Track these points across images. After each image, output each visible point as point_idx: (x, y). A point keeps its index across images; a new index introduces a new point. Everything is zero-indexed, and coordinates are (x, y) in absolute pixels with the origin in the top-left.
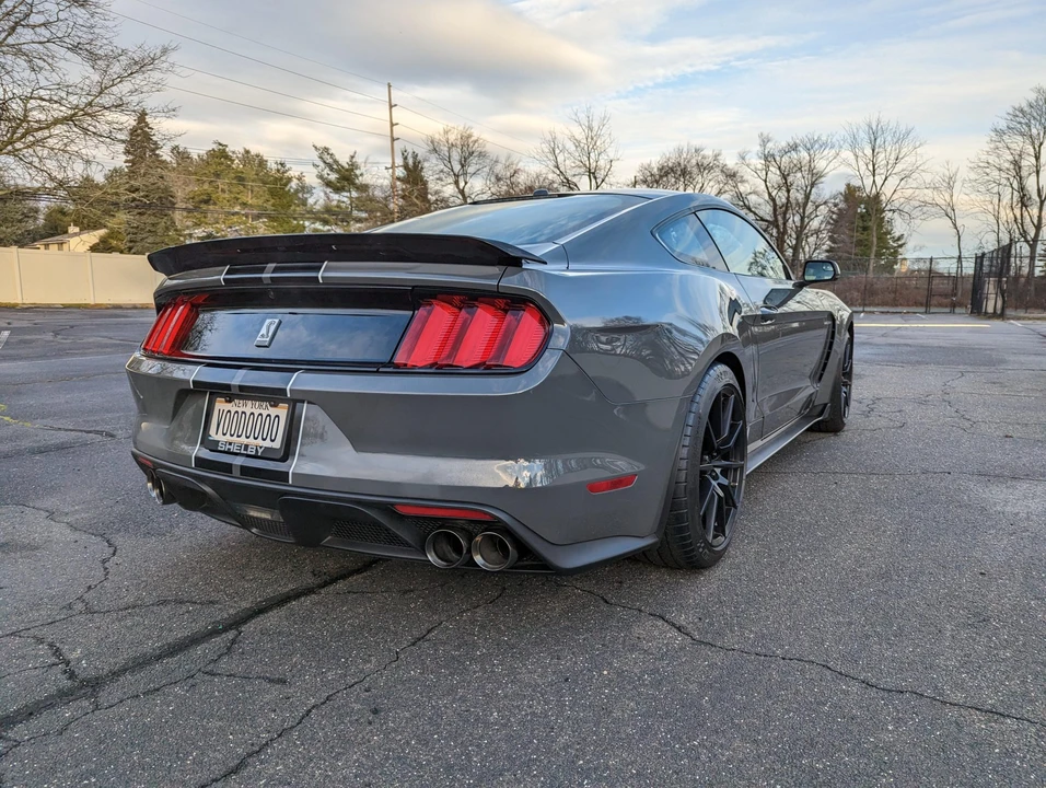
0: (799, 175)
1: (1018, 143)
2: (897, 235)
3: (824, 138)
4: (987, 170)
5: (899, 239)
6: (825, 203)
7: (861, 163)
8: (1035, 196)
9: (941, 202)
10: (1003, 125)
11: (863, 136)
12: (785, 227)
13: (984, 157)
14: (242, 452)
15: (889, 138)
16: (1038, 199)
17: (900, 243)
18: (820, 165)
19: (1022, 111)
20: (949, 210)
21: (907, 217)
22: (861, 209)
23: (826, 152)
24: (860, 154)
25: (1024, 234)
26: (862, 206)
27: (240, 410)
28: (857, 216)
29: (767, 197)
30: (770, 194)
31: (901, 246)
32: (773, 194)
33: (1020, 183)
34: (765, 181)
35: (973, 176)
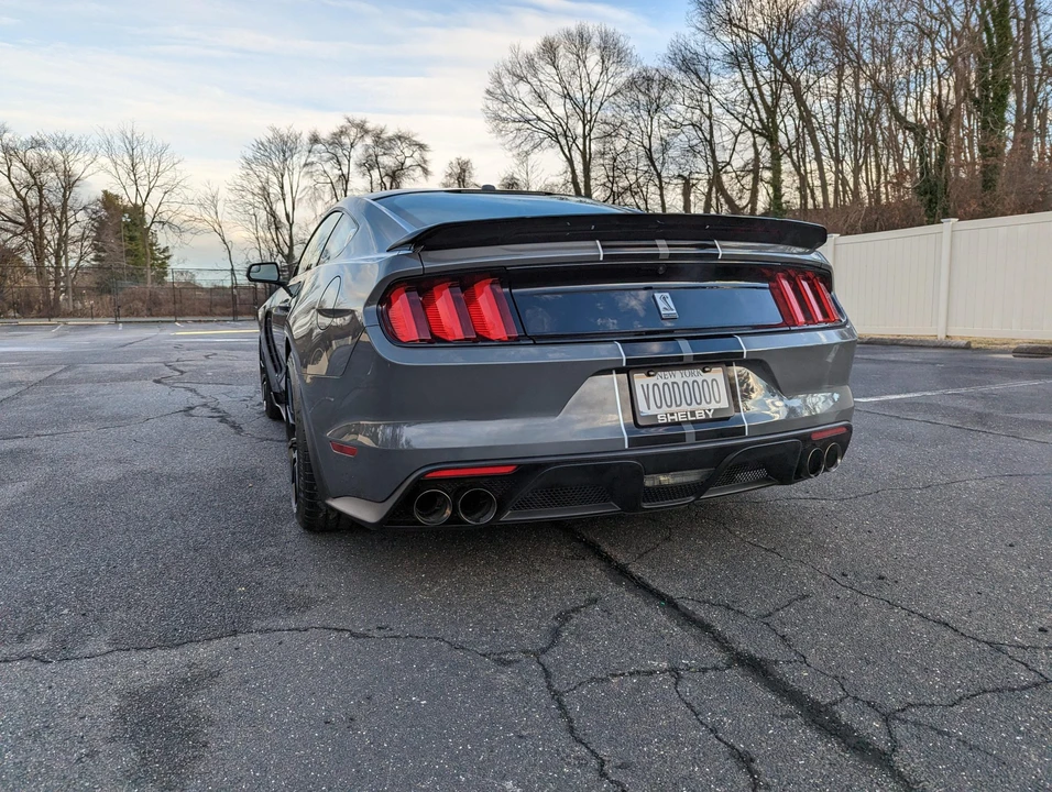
0: (53, 175)
1: (264, 171)
2: (162, 246)
3: (76, 138)
4: (244, 193)
5: (164, 251)
6: (84, 208)
7: (121, 171)
8: (284, 220)
9: (209, 219)
10: (250, 154)
11: (117, 143)
12: (41, 231)
13: (239, 181)
14: (690, 419)
15: (146, 150)
16: (286, 222)
17: (166, 254)
18: (77, 168)
19: (262, 144)
20: (217, 227)
21: (177, 230)
22: (126, 218)
23: (80, 156)
24: (119, 162)
25: (280, 251)
26: (127, 215)
27: (669, 381)
28: (123, 225)
29: (15, 196)
30: (18, 194)
31: (168, 258)
32: (23, 193)
33: (271, 208)
34: (9, 177)
35: (232, 197)
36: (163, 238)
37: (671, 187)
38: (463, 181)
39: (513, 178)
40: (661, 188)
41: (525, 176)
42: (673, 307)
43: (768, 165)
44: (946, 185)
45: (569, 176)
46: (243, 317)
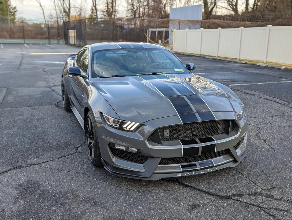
2: (13, 6)
5: (14, 9)
31: (15, 12)
46: (52, 41)
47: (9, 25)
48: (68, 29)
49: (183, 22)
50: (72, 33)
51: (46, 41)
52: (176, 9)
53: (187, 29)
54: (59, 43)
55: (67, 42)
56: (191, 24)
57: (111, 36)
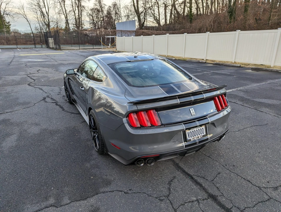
2: (8, 21)
4: (32, 5)
8: (46, 14)
9: (22, 13)
14: (198, 139)
16: (46, 15)
17: (9, 24)
20: (25, 17)
21: (12, 17)
25: (46, 24)
27: (193, 131)
31: (10, 25)
33: (41, 10)
35: (29, 6)
36: (7, 19)
37: (161, 7)
38: (100, 3)
39: (115, 3)
40: (158, 7)
41: (119, 2)
42: (194, 112)
43: (189, 2)
44: (235, 10)
45: (132, 4)
46: (37, 46)
47: (6, 35)
48: (48, 37)
49: (124, 32)
50: (51, 40)
51: (33, 46)
52: (122, 22)
53: (124, 37)
54: (42, 47)
55: (48, 47)
56: (129, 33)
57: (80, 41)
